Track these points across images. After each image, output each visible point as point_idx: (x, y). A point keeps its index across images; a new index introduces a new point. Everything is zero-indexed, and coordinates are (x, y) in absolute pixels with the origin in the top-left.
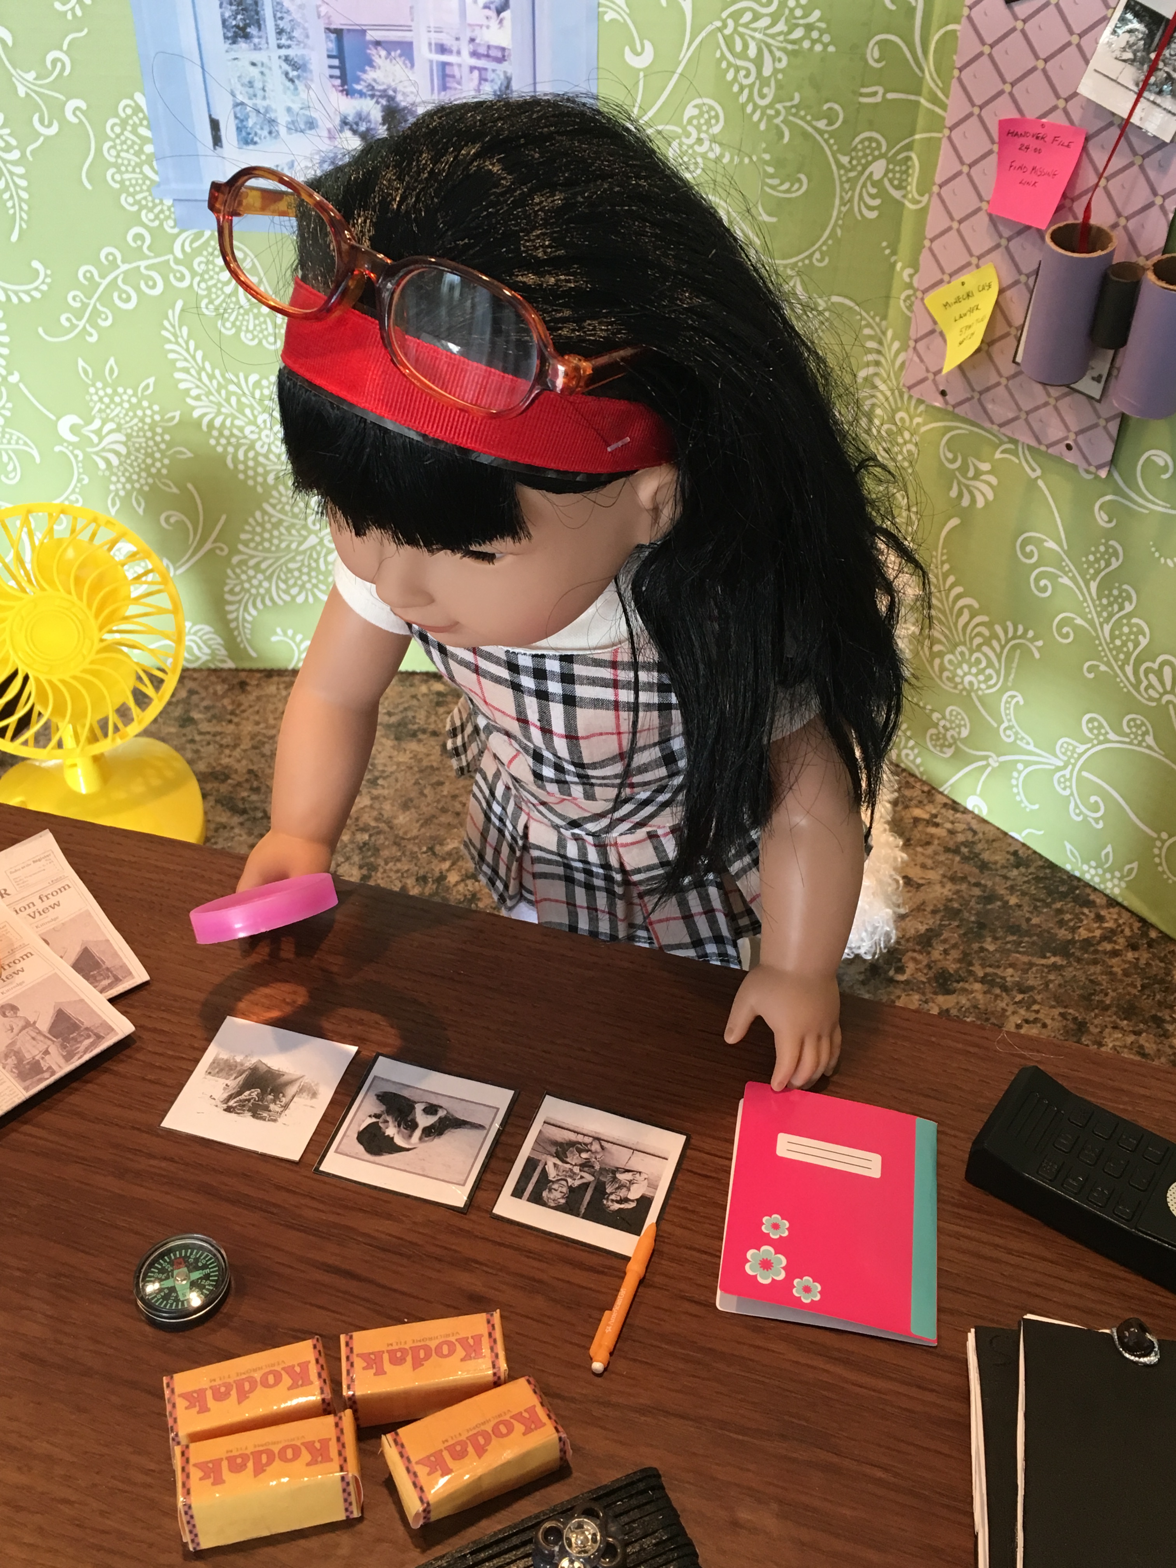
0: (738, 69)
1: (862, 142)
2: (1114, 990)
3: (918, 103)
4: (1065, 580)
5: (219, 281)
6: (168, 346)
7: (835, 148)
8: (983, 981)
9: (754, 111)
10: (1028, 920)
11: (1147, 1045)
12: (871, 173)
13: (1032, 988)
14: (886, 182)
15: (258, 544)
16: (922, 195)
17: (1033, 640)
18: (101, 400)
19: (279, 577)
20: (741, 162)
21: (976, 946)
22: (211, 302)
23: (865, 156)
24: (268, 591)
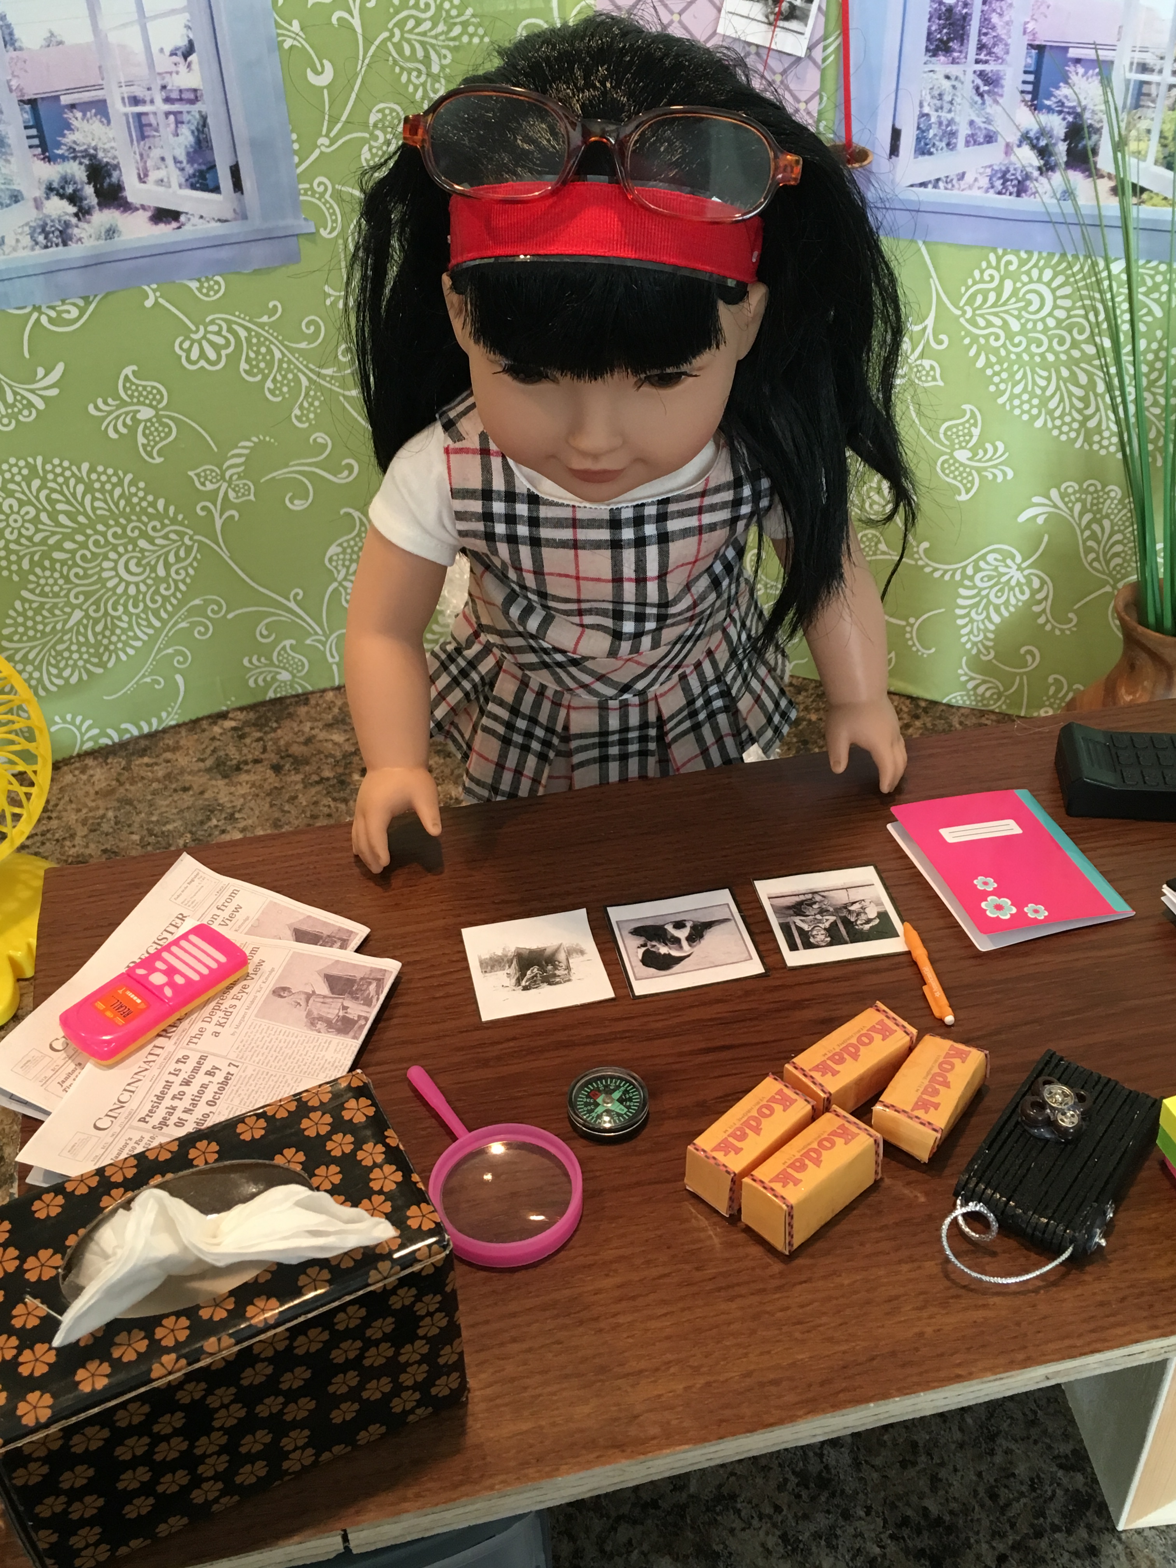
0: (410, 71)
15: (22, 635)
19: (49, 663)
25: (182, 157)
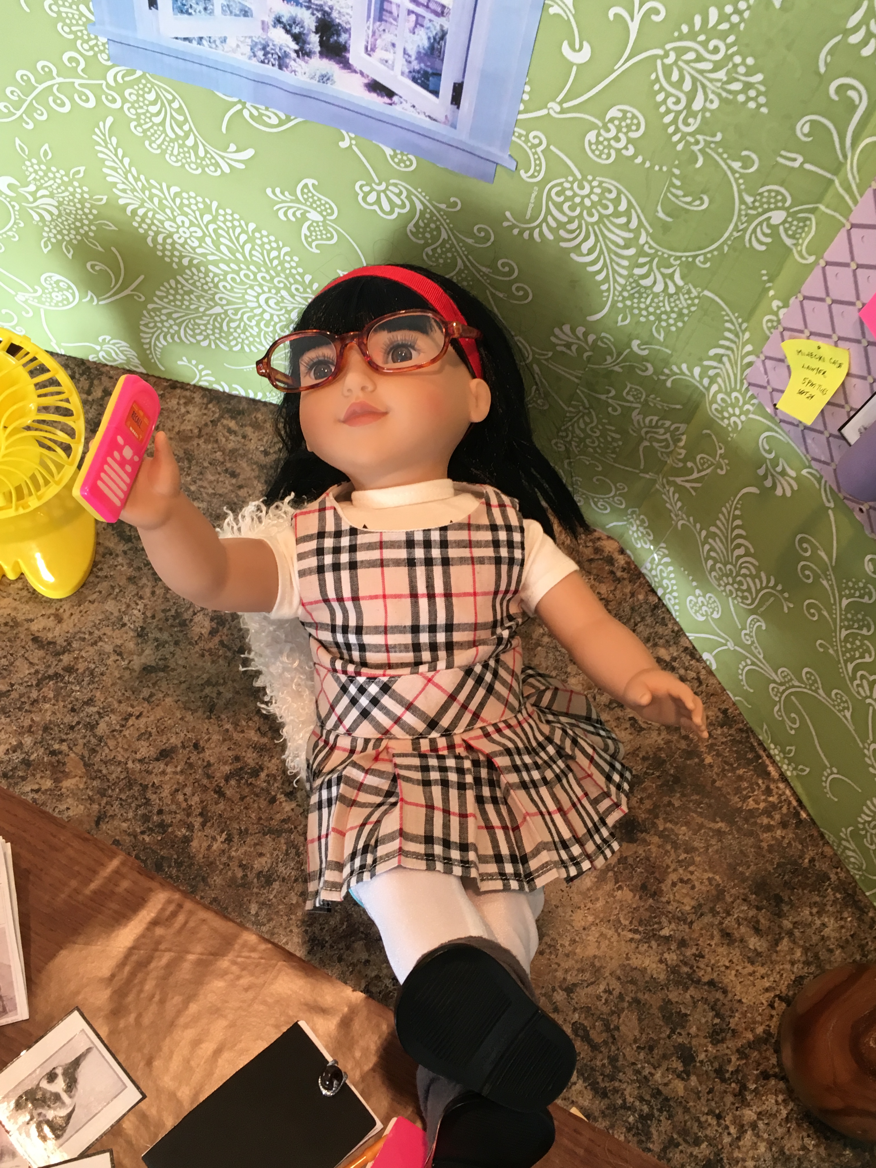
0: (668, 95)
1: (769, 191)
2: (756, 864)
3: (831, 182)
4: (825, 582)
5: (147, 111)
6: (98, 148)
7: (742, 187)
8: (661, 835)
9: (675, 133)
10: (714, 781)
11: (762, 921)
12: (770, 218)
13: (695, 849)
14: (781, 228)
15: (171, 301)
16: (810, 254)
17: (786, 599)
18: (36, 172)
19: (187, 326)
20: (652, 167)
21: (666, 799)
22: (140, 125)
23: (769, 203)
24: (178, 332)
25: (413, 53)
